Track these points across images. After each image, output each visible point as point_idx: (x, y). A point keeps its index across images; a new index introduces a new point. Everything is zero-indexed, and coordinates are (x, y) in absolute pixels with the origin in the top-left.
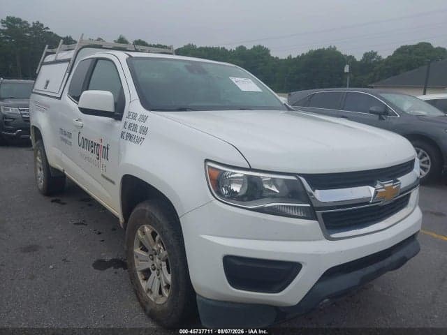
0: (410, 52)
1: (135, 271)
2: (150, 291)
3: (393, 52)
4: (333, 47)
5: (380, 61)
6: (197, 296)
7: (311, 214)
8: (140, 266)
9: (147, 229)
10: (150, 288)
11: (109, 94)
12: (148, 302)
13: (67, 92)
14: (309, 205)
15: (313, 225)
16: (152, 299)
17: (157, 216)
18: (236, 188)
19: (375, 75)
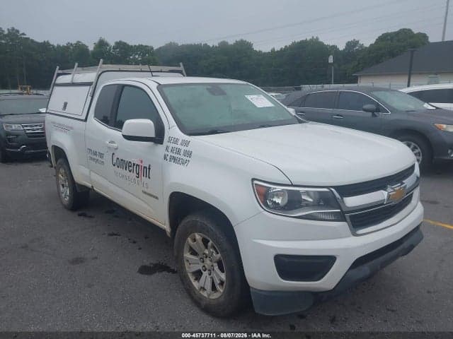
0: (392, 40)
1: (186, 272)
2: (203, 289)
3: (375, 40)
4: (315, 37)
5: (363, 49)
6: (251, 290)
7: (340, 217)
8: (190, 268)
9: (198, 237)
10: (203, 286)
11: (149, 122)
12: (202, 298)
13: (93, 115)
14: (339, 210)
15: (343, 226)
16: (206, 295)
17: (210, 226)
18: (278, 200)
19: (359, 64)
